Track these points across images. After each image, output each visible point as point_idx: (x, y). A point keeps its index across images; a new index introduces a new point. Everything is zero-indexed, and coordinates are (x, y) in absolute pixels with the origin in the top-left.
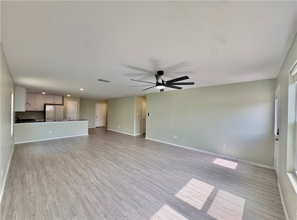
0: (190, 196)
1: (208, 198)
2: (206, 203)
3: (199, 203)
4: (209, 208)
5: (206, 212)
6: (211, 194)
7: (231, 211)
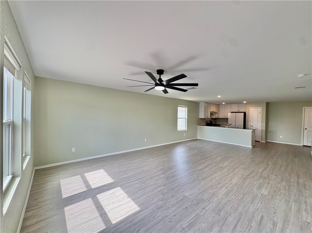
0: (113, 195)
1: (102, 207)
2: (99, 202)
3: (102, 198)
4: (93, 201)
5: (92, 198)
6: (105, 212)
7: (77, 216)
